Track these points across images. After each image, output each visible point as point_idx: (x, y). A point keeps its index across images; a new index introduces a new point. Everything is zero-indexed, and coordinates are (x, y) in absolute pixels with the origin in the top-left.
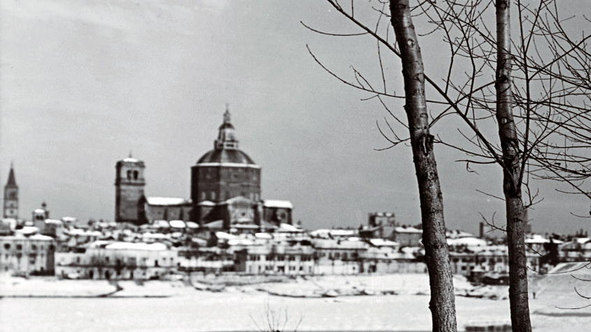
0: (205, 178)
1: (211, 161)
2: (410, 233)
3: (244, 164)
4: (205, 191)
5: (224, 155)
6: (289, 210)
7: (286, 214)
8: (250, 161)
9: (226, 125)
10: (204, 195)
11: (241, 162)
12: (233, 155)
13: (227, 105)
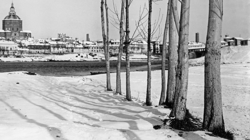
0: (7, 24)
1: (8, 18)
2: (70, 40)
3: (18, 19)
4: (7, 28)
5: (12, 16)
6: (30, 33)
7: (30, 34)
8: (19, 19)
9: (12, 7)
10: (7, 29)
11: (17, 19)
12: (14, 16)
13: (12, 1)
